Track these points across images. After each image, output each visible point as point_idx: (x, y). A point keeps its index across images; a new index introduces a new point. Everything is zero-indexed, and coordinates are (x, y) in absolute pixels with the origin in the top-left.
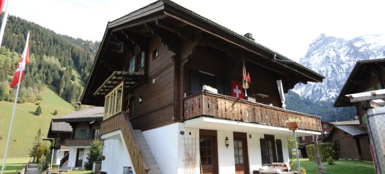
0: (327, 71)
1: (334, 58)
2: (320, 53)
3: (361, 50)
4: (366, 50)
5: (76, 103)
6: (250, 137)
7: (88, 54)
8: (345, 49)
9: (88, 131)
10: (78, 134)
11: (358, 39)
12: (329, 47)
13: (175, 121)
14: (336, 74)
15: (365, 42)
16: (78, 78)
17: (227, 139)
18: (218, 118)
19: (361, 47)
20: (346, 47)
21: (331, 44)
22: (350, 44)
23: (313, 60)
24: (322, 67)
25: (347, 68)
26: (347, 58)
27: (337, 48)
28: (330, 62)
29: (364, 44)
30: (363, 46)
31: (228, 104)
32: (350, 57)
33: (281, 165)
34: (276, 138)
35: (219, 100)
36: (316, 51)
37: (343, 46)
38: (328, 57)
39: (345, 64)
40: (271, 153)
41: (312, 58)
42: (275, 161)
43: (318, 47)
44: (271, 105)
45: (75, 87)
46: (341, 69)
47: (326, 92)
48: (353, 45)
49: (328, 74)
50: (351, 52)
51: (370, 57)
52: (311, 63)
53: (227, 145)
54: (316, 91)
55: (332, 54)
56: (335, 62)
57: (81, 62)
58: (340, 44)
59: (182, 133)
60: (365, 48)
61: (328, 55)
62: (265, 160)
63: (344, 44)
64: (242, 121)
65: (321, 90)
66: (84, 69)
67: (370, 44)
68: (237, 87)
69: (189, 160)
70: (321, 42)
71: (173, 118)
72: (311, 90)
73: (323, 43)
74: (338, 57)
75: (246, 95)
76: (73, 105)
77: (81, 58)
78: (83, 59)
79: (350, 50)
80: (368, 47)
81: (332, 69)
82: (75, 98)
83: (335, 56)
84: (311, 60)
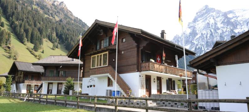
0: (207, 34)
1: (213, 25)
2: (203, 20)
3: (232, 20)
4: (235, 20)
5: (5, 46)
6: (163, 79)
7: (16, 5)
8: (221, 18)
9: (55, 72)
10: (47, 74)
11: (231, 12)
12: (210, 16)
13: (137, 71)
14: (213, 36)
15: (235, 15)
16: (7, 25)
17: (154, 79)
18: (154, 71)
19: (232, 18)
20: (222, 17)
21: (211, 13)
22: (225, 15)
23: (198, 24)
24: (203, 31)
25: (221, 32)
26: (222, 25)
27: (216, 17)
28: (210, 28)
29: (234, 16)
30: (234, 17)
31: (158, 66)
32: (224, 25)
33: (174, 91)
34: (173, 80)
35: (155, 64)
36: (201, 18)
37: (220, 16)
38: (208, 24)
39: (220, 30)
40: (170, 86)
41: (197, 23)
42: (172, 89)
43: (202, 15)
44: (172, 66)
45: (4, 33)
46: (217, 34)
47: (205, 50)
48: (227, 16)
49: (208, 36)
50: (225, 21)
51: (238, 26)
52: (196, 27)
53: (154, 82)
54: (198, 49)
55: (212, 21)
56: (213, 27)
57: (9, 10)
58: (218, 14)
59: (140, 76)
60: (235, 19)
61: (209, 22)
62: (168, 89)
63: (221, 15)
64: (162, 72)
65: (201, 48)
66: (12, 17)
67: (239, 16)
68: (159, 57)
69: (142, 86)
70: (204, 11)
71: (137, 70)
72: (194, 47)
73: (206, 13)
74: (216, 24)
75: (164, 62)
76: (3, 48)
77: (9, 7)
78: (11, 8)
79: (224, 20)
80: (237, 18)
81: (211, 33)
82: (5, 42)
83: (214, 23)
84: (197, 25)
